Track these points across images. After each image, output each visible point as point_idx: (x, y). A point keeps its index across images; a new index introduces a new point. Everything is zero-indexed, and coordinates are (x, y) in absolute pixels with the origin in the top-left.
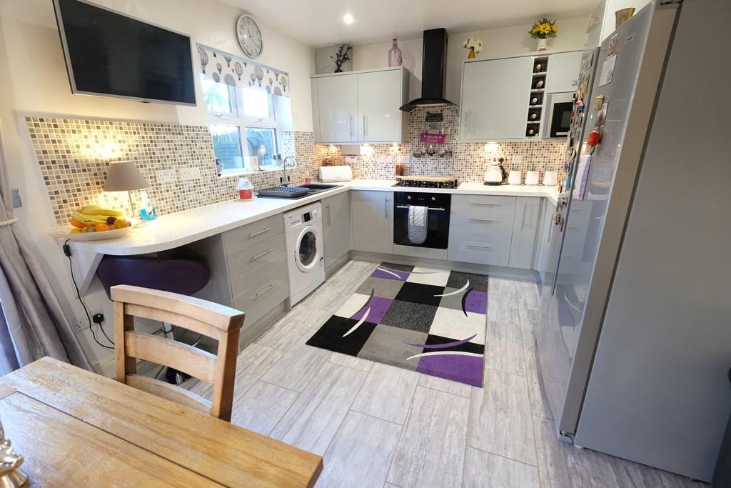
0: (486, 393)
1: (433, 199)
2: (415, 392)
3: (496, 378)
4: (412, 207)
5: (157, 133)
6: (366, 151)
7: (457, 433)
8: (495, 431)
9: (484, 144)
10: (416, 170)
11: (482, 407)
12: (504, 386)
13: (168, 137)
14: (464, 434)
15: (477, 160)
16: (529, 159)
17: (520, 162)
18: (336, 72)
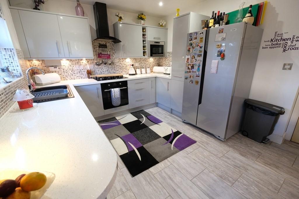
0: (199, 143)
1: (120, 84)
2: (190, 157)
4: (112, 89)
6: (65, 63)
9: (125, 59)
10: (98, 72)
11: (205, 147)
15: (124, 65)
16: (141, 64)
17: (138, 65)
18: (34, 9)
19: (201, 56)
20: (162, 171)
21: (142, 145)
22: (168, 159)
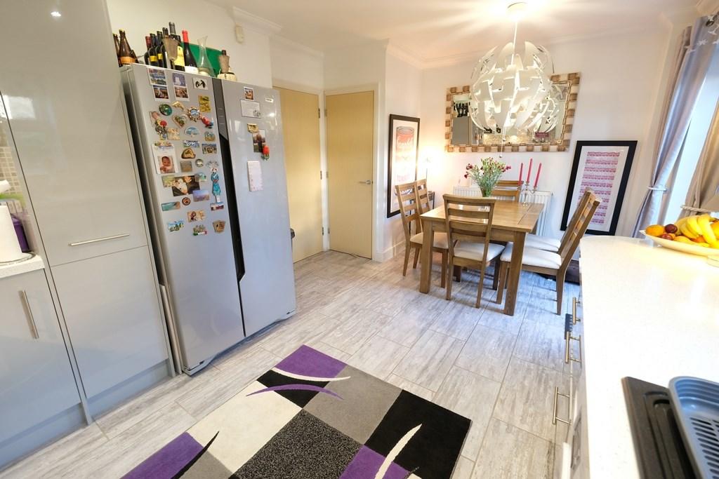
19: (215, 149)
21: (364, 448)
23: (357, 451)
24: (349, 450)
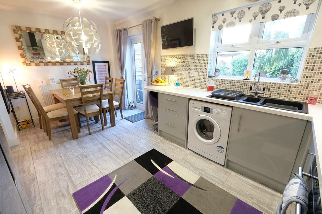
0: (69, 193)
2: (99, 170)
3: (67, 206)
5: (186, 58)
7: (73, 172)
8: (59, 183)
11: (68, 186)
12: (60, 206)
13: (189, 60)
14: (70, 174)
20: (132, 155)
21: (155, 175)
22: (123, 165)
23: (155, 178)
24: (154, 180)
